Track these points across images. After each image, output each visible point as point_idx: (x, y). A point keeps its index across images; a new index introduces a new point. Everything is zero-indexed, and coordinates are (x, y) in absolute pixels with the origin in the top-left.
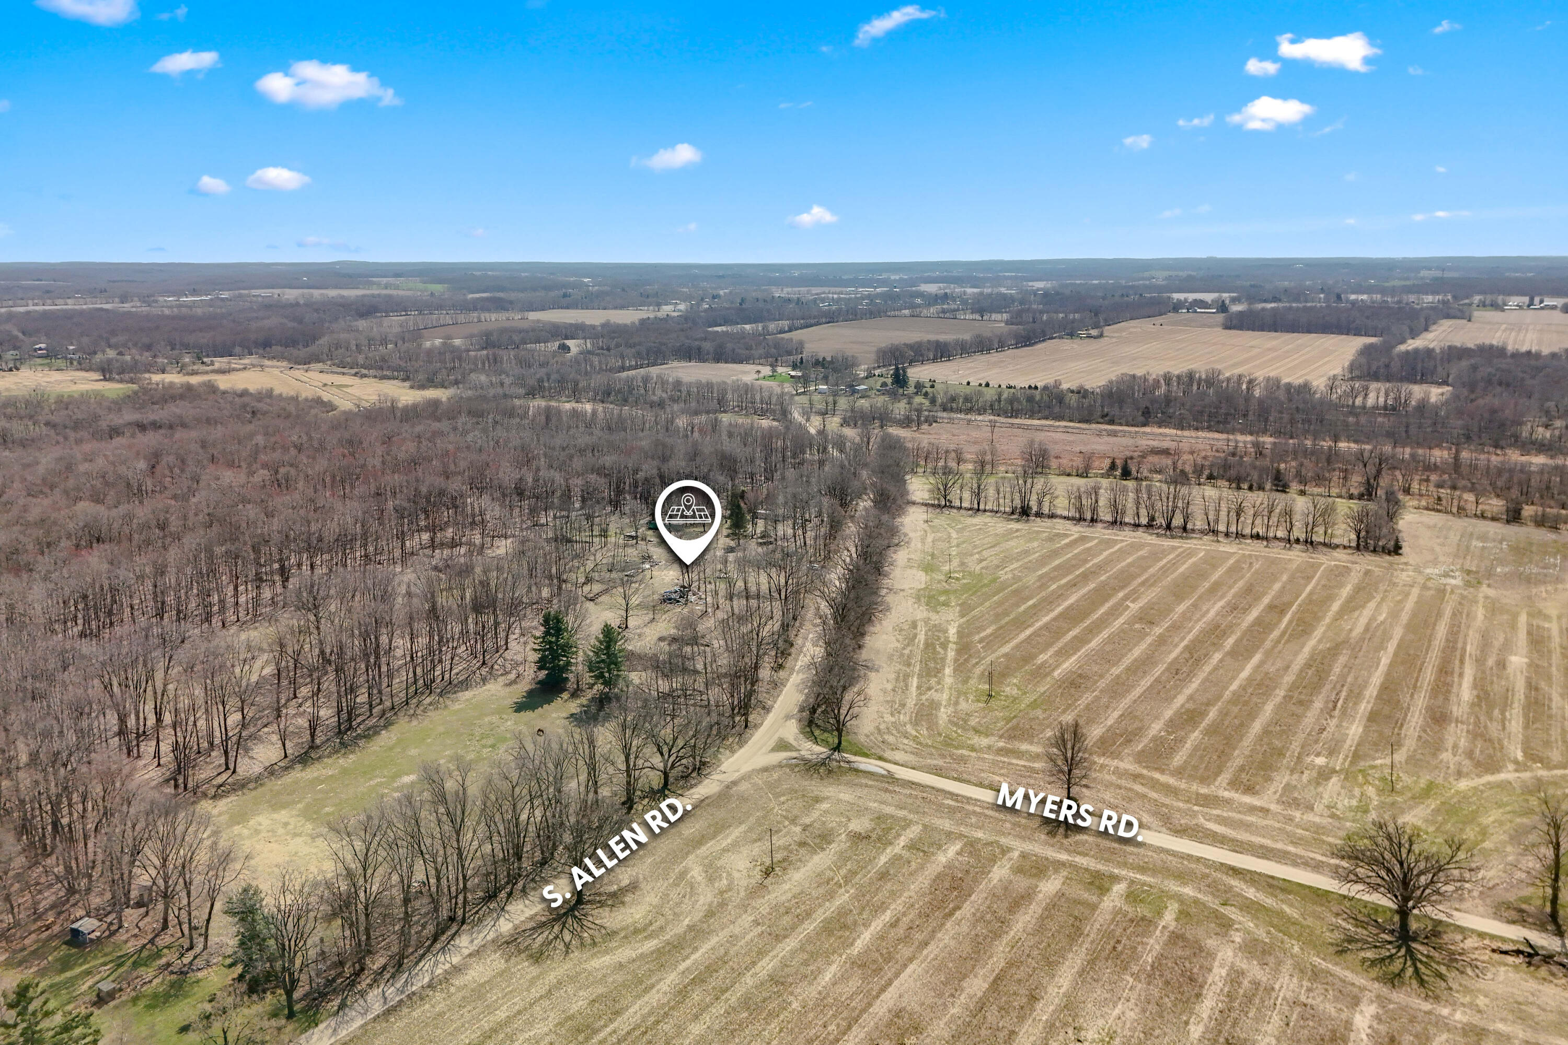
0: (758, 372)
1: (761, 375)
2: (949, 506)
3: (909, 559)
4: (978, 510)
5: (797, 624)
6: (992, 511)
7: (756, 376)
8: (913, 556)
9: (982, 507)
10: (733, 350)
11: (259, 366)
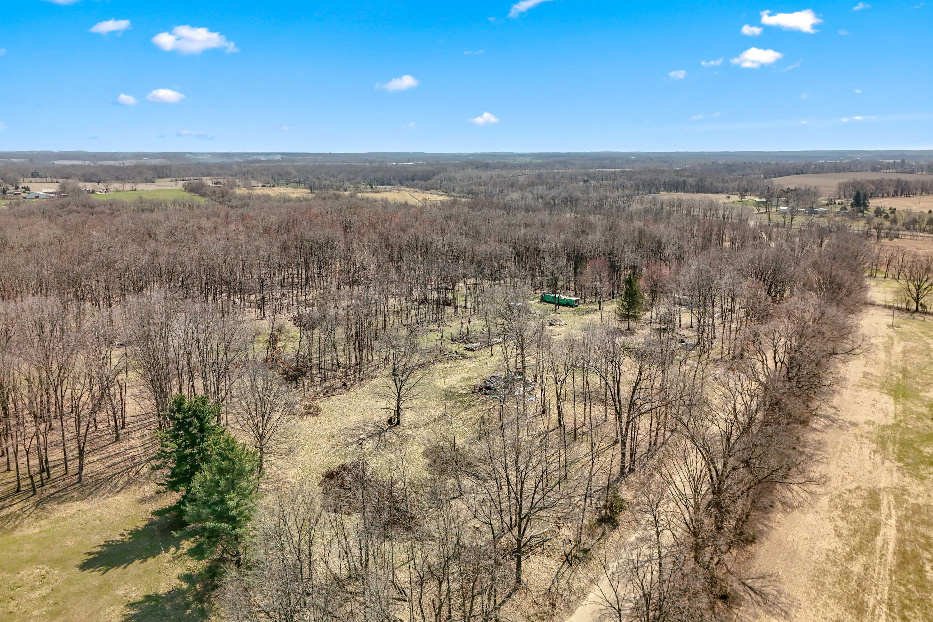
0: (728, 198)
1: (731, 200)
3: (866, 375)
5: (653, 463)
7: (725, 201)
8: (872, 370)
11: (399, 190)
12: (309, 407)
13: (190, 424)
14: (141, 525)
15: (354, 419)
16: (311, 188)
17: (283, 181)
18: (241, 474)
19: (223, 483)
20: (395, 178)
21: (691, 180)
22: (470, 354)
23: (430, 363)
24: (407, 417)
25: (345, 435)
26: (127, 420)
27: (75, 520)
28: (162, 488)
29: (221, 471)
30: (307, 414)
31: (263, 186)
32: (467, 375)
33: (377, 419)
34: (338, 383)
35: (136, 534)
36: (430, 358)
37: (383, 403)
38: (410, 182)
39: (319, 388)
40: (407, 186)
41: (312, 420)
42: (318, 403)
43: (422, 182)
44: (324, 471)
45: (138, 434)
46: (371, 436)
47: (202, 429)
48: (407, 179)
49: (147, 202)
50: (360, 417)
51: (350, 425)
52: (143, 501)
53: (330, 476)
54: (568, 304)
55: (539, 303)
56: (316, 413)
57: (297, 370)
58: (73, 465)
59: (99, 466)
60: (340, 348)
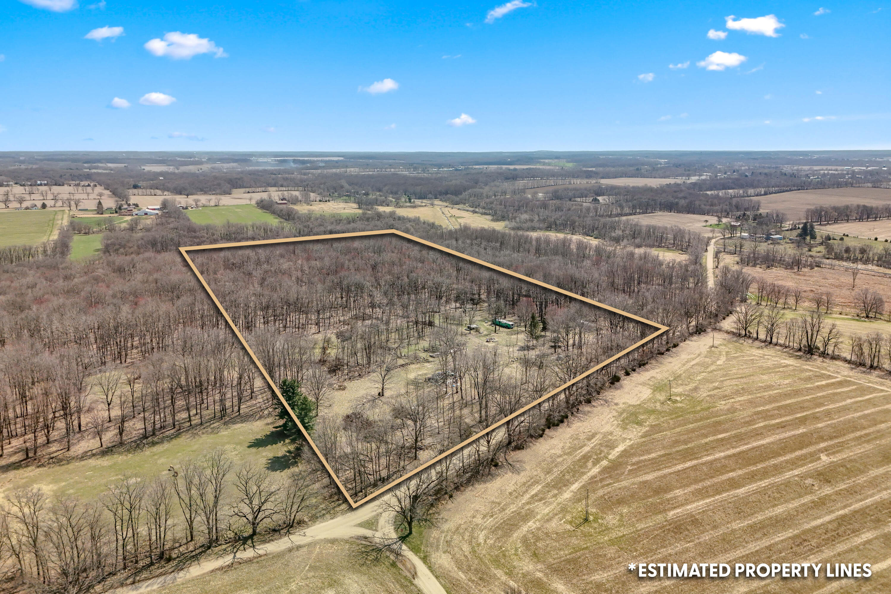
0: (706, 221)
1: (708, 224)
2: (748, 336)
3: (651, 378)
4: (771, 343)
6: (781, 345)
7: (704, 224)
9: (774, 340)
10: (700, 206)
11: (432, 205)
12: (340, 386)
13: (289, 391)
14: (268, 433)
15: (362, 392)
16: (360, 204)
17: (336, 194)
18: (310, 410)
19: (303, 413)
20: (431, 193)
21: (682, 202)
22: (431, 359)
23: (407, 364)
24: (387, 393)
25: (357, 400)
26: (255, 390)
27: (241, 430)
28: (277, 418)
29: (302, 409)
30: (340, 389)
31: (320, 201)
32: (425, 372)
33: (373, 393)
34: (357, 374)
35: (267, 436)
36: (407, 361)
37: (377, 386)
38: (444, 196)
39: (347, 377)
40: (441, 200)
41: (341, 392)
42: (345, 384)
43: (454, 197)
44: (345, 415)
45: (260, 396)
46: (369, 401)
47: (293, 393)
48: (441, 193)
49: (233, 226)
50: (365, 392)
51: (360, 395)
52: (268, 424)
53: (348, 417)
54: (507, 327)
55: (490, 325)
56: (344, 389)
57: (336, 367)
58: (236, 409)
59: (247, 410)
60: (359, 354)
